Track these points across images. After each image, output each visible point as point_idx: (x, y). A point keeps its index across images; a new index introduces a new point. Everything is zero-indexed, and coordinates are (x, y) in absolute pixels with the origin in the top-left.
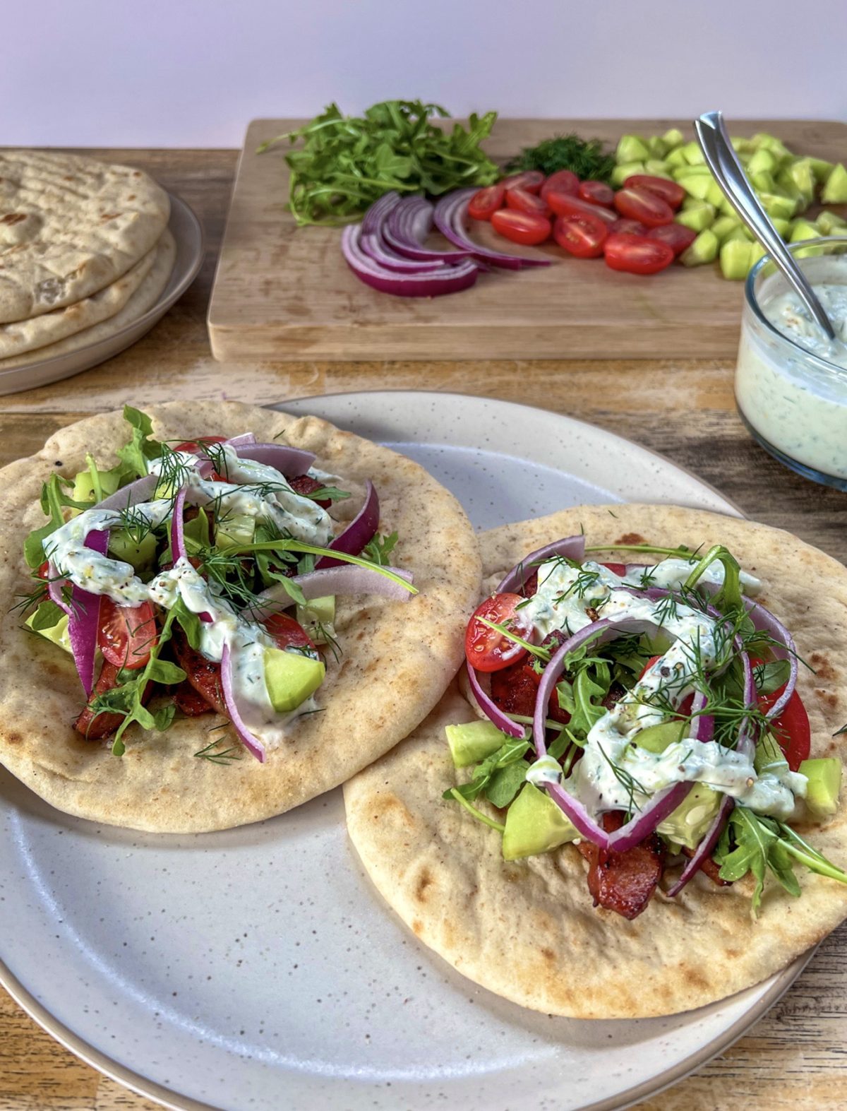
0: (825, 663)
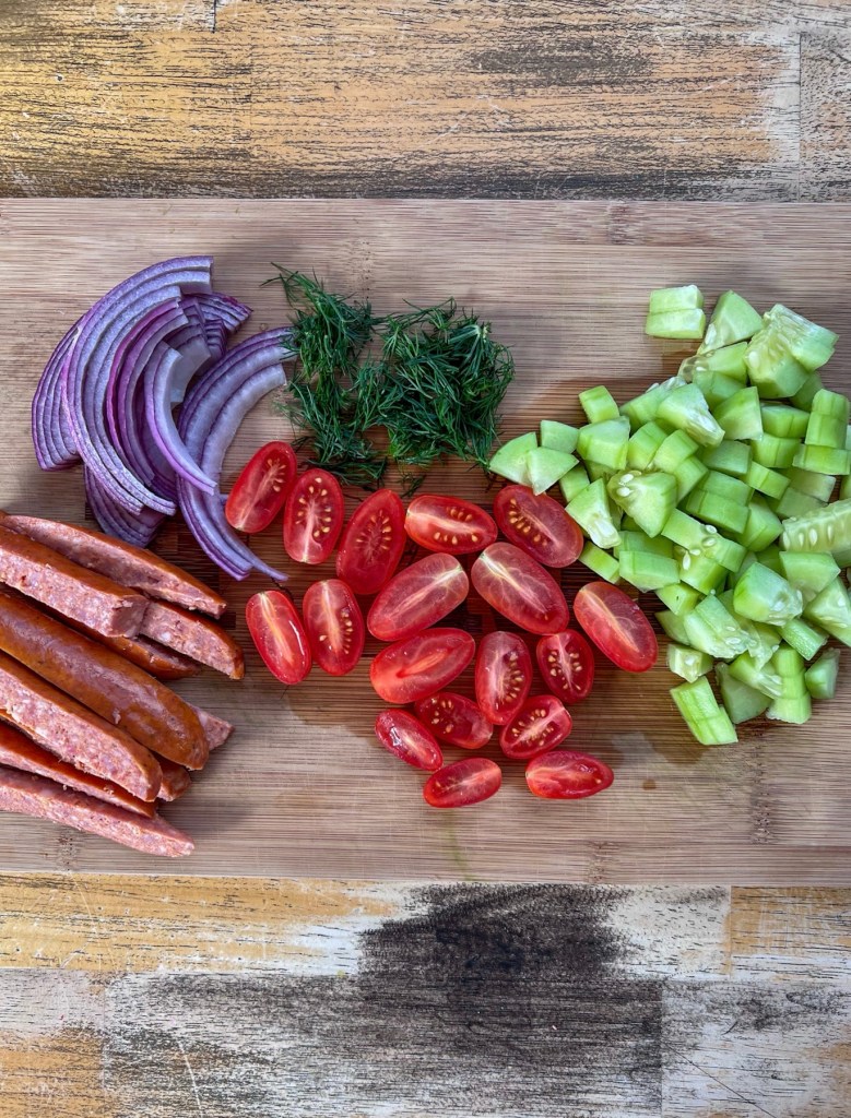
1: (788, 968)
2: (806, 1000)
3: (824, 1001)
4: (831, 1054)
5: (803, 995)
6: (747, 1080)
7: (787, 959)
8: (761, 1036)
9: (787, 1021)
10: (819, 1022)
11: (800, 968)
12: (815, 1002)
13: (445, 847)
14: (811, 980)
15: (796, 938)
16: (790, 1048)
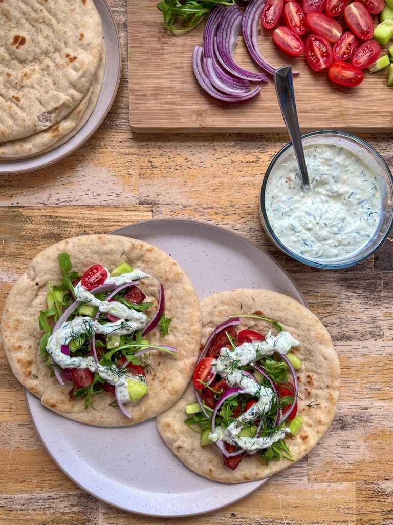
0: (311, 379)
1: (352, 407)
2: (359, 418)
3: (365, 418)
4: (368, 438)
5: (357, 417)
6: (338, 449)
7: (352, 403)
8: (343, 432)
9: (352, 426)
10: (364, 426)
11: (356, 407)
12: (362, 419)
13: (339, 114)
14: (360, 411)
15: (355, 395)
16: (354, 436)
